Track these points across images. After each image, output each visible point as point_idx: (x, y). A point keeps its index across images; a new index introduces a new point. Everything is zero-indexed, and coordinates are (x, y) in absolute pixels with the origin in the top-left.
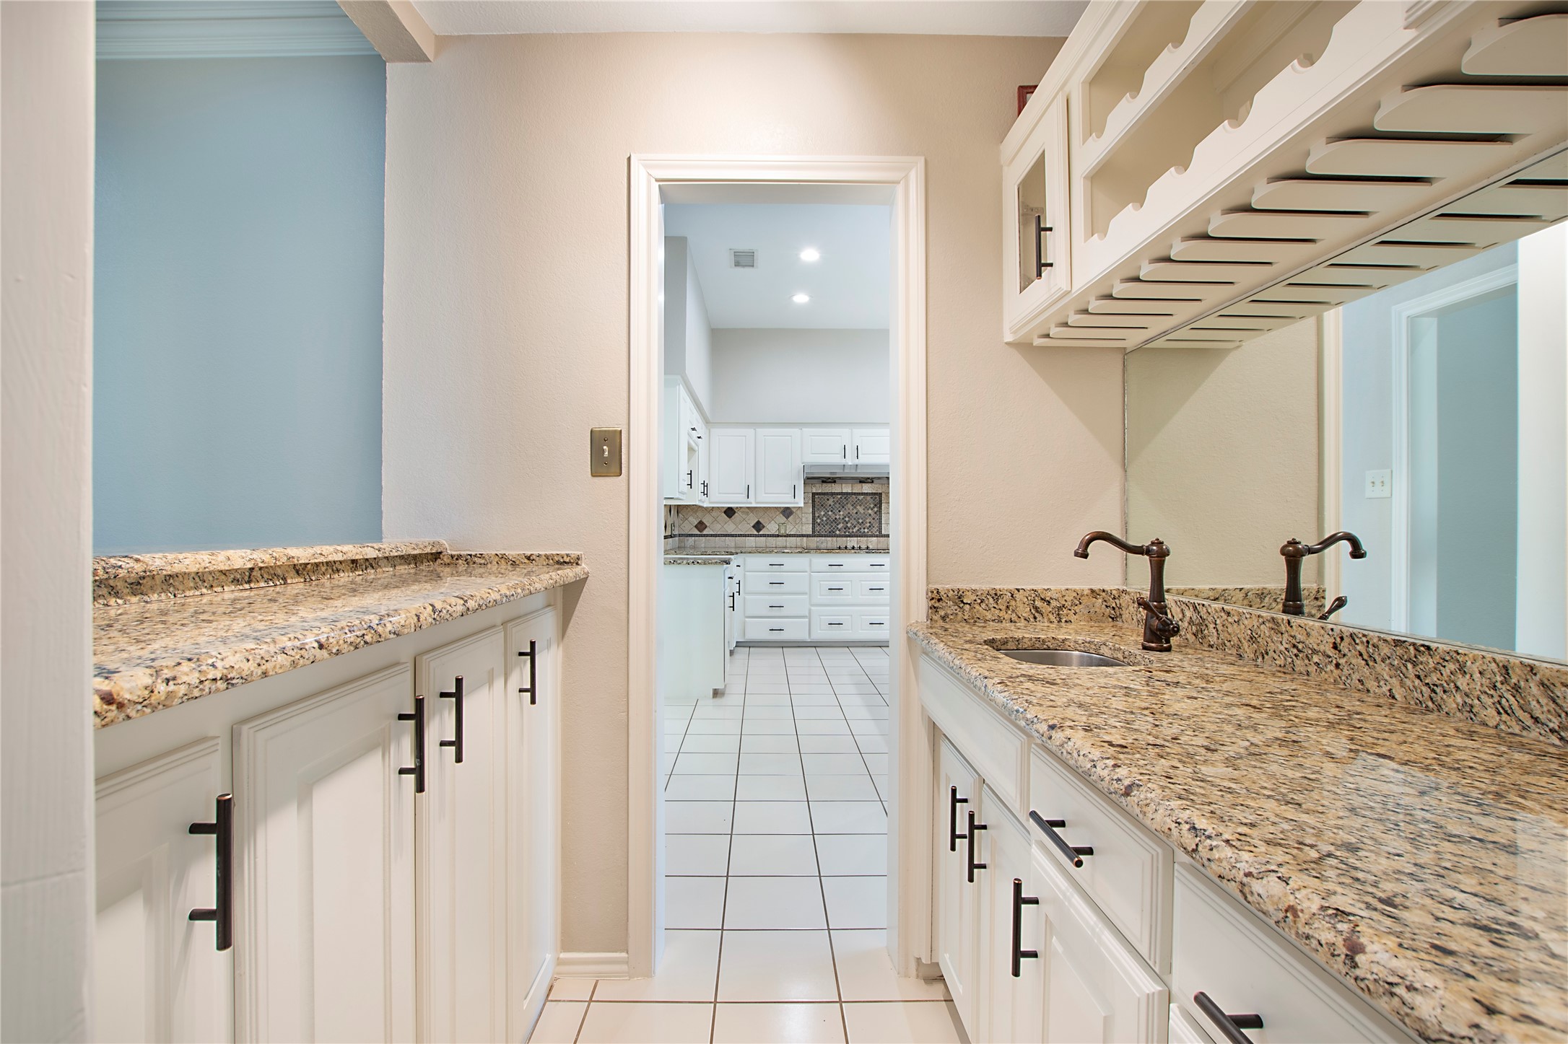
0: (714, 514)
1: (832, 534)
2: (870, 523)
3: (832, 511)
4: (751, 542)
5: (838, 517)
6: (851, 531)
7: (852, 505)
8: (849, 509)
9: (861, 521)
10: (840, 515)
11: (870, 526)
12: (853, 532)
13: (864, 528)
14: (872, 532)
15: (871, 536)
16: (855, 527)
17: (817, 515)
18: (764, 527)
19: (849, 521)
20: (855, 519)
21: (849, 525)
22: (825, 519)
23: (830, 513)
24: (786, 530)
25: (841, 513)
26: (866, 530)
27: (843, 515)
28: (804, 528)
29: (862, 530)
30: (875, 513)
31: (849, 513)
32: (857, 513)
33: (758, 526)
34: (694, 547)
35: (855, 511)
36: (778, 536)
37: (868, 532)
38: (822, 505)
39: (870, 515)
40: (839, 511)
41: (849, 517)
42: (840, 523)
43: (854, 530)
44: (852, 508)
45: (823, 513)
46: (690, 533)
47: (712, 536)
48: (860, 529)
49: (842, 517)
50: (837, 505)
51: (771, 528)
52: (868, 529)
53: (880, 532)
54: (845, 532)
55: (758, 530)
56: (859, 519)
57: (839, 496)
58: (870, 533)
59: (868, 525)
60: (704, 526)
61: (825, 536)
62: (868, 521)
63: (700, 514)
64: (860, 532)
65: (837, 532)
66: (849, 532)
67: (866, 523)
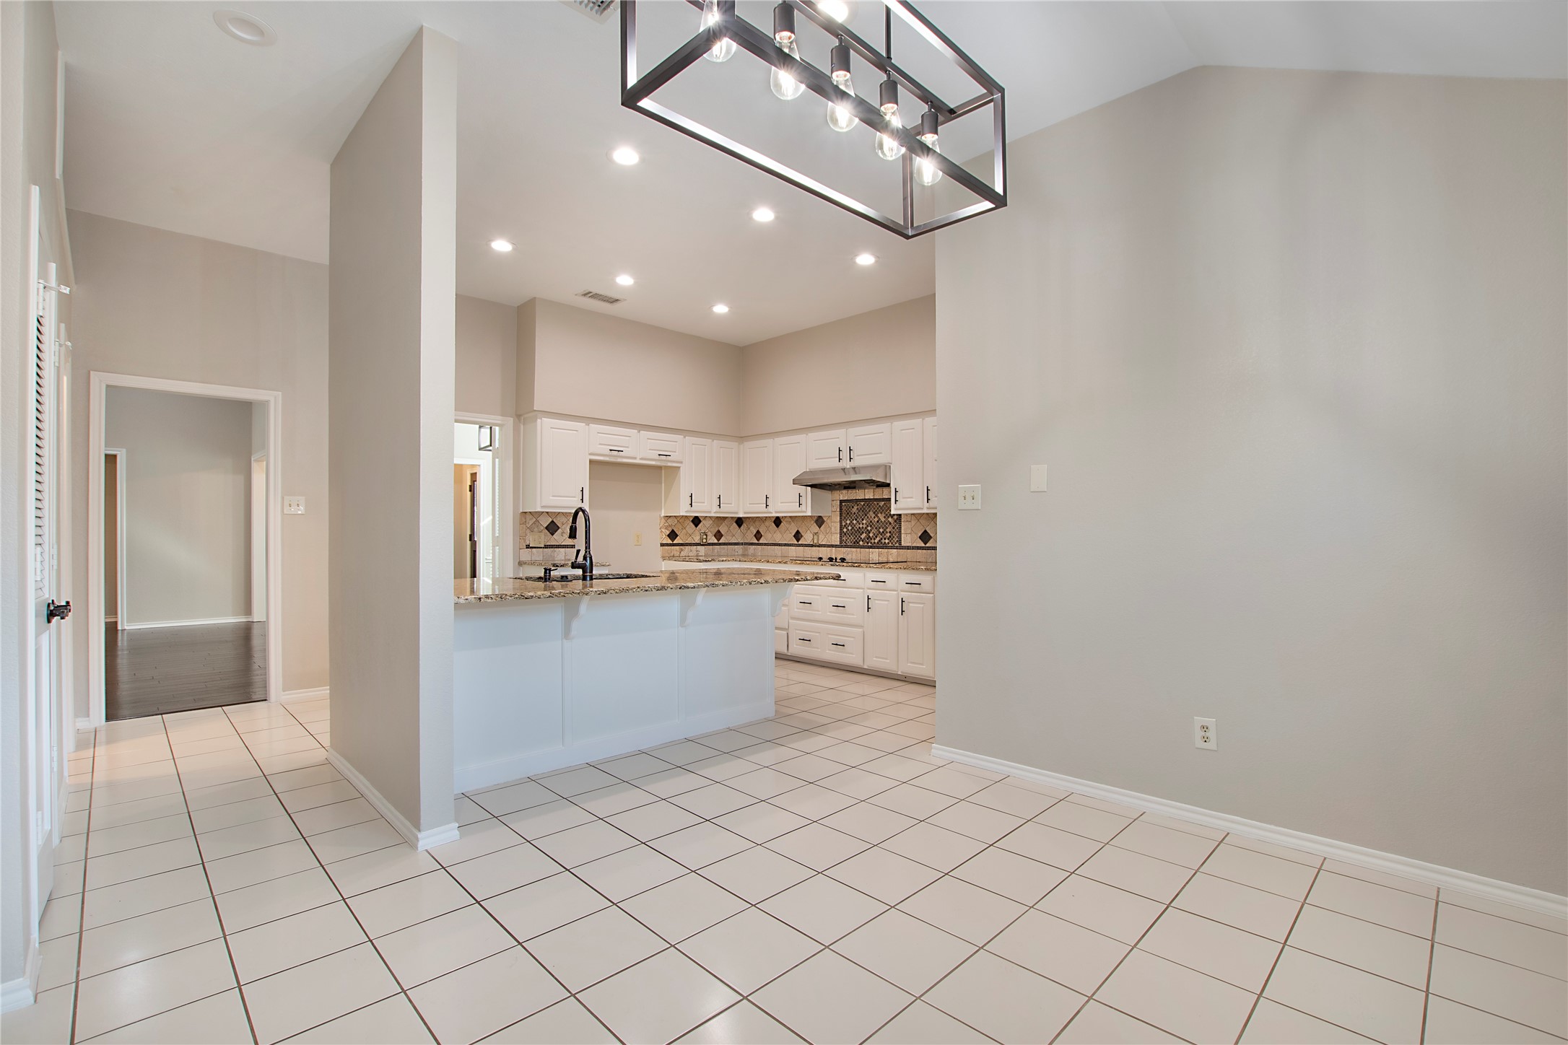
0: (767, 523)
1: (855, 545)
2: (890, 532)
3: (856, 520)
4: (793, 551)
5: (861, 526)
6: (873, 541)
7: (874, 513)
8: (871, 517)
9: (881, 530)
10: (863, 524)
11: (890, 536)
12: (875, 543)
13: (885, 539)
14: (892, 543)
15: (892, 548)
16: (876, 537)
17: (844, 524)
18: (802, 536)
19: (871, 530)
20: (876, 528)
21: (871, 535)
22: (850, 528)
23: (855, 522)
24: (818, 540)
25: (864, 522)
26: (887, 541)
27: (866, 524)
28: (833, 538)
29: (883, 541)
30: (895, 521)
31: (871, 522)
32: (878, 522)
33: (798, 536)
34: (754, 555)
35: (876, 519)
36: (812, 546)
37: (888, 543)
38: (848, 513)
39: (890, 523)
40: (863, 520)
41: (871, 526)
42: (863, 532)
43: (876, 541)
44: (874, 515)
45: (848, 522)
46: (751, 542)
47: (766, 544)
48: (882, 539)
49: (864, 526)
50: (861, 513)
51: (807, 538)
52: (888, 539)
53: (900, 544)
54: (867, 544)
55: (798, 540)
56: (880, 528)
57: (862, 503)
58: (890, 545)
59: (888, 535)
60: (760, 535)
61: (851, 547)
62: (888, 530)
63: (757, 523)
64: (881, 543)
65: (861, 543)
66: (871, 543)
67: (887, 532)
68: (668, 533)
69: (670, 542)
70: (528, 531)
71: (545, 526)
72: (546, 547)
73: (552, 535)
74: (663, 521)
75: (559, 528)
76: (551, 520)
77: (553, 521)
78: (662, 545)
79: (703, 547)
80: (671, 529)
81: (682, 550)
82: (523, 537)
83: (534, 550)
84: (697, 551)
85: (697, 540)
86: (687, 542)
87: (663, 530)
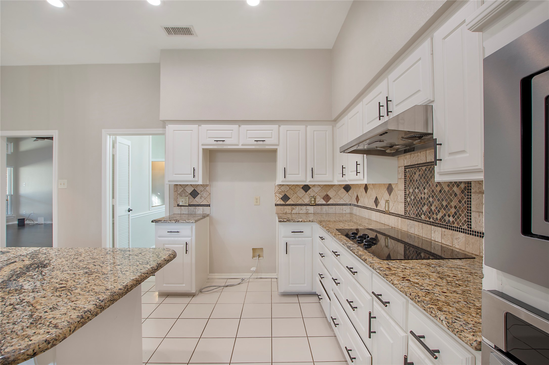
0: (361, 189)
2: (455, 207)
3: (418, 188)
4: (374, 216)
5: (423, 196)
6: (435, 216)
9: (444, 203)
10: (425, 194)
11: (455, 213)
12: (437, 219)
13: (449, 216)
14: (458, 224)
15: (459, 230)
16: (439, 212)
17: (407, 193)
18: (379, 203)
19: (433, 202)
20: (439, 200)
21: (433, 208)
22: (413, 197)
23: (417, 191)
24: (389, 208)
25: (426, 191)
26: (451, 219)
27: (428, 193)
28: (400, 208)
29: (447, 218)
30: (462, 192)
31: (433, 191)
32: (440, 191)
33: (376, 201)
36: (386, 214)
37: (453, 222)
38: (411, 181)
39: (456, 195)
40: (424, 188)
41: (433, 197)
42: (424, 204)
43: (439, 217)
45: (412, 191)
46: (354, 204)
47: (360, 207)
48: (445, 215)
49: (426, 196)
50: (423, 181)
51: (382, 204)
52: (453, 217)
53: (470, 226)
54: (430, 218)
55: (376, 206)
56: (443, 200)
57: (424, 169)
58: (456, 225)
59: (453, 210)
60: (359, 199)
61: (415, 220)
62: (453, 204)
63: (357, 189)
64: (445, 221)
65: (423, 216)
66: (433, 218)
67: (451, 207)
68: (281, 196)
69: (282, 202)
70: (179, 196)
71: (190, 192)
72: (190, 205)
73: (194, 198)
74: (277, 188)
75: (199, 194)
76: (193, 189)
77: (194, 190)
78: (276, 205)
79: (313, 207)
80: (283, 194)
81: (293, 209)
82: (176, 200)
83: (182, 207)
84: (306, 210)
85: (307, 201)
86: (298, 203)
87: (277, 195)
